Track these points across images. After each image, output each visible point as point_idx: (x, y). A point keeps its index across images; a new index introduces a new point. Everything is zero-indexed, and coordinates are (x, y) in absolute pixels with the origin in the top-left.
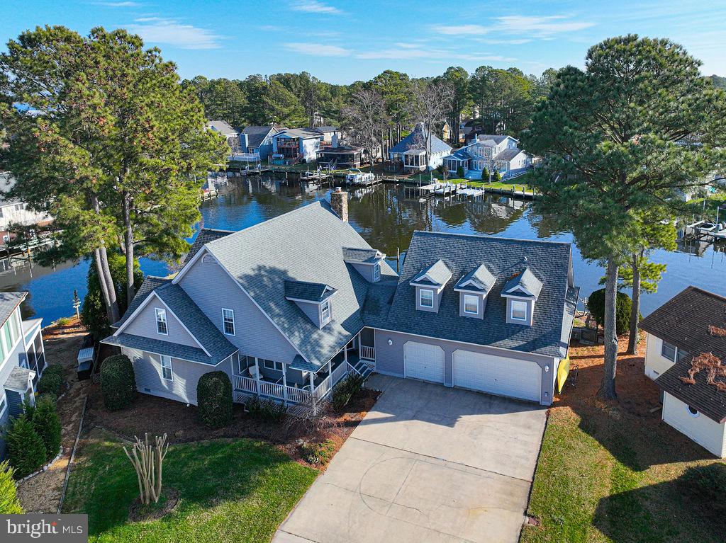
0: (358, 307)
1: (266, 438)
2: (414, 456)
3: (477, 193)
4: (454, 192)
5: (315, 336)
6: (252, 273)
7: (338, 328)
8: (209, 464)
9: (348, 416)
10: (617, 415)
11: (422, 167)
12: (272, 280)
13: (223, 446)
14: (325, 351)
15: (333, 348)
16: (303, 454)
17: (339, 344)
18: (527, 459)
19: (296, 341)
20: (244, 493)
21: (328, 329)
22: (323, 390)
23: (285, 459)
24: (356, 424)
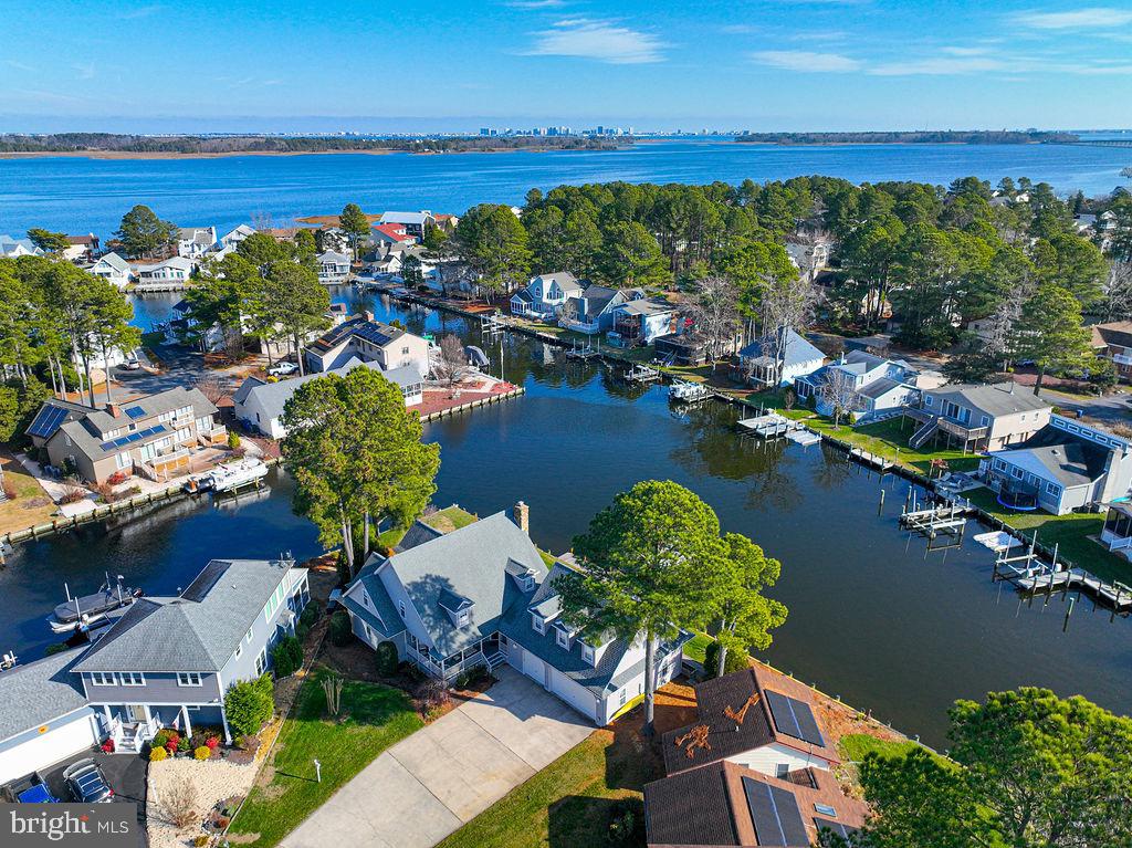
0: (500, 613)
1: (409, 692)
2: (484, 733)
3: (806, 439)
4: (782, 434)
5: (452, 634)
6: (419, 580)
7: (474, 629)
8: (374, 699)
9: (466, 693)
10: (640, 749)
11: (770, 383)
12: (433, 586)
13: (384, 690)
14: (455, 646)
15: (462, 645)
16: (424, 710)
17: (469, 642)
18: (548, 758)
19: (434, 636)
20: (381, 724)
21: (465, 629)
22: (455, 670)
23: (413, 709)
24: (469, 699)
